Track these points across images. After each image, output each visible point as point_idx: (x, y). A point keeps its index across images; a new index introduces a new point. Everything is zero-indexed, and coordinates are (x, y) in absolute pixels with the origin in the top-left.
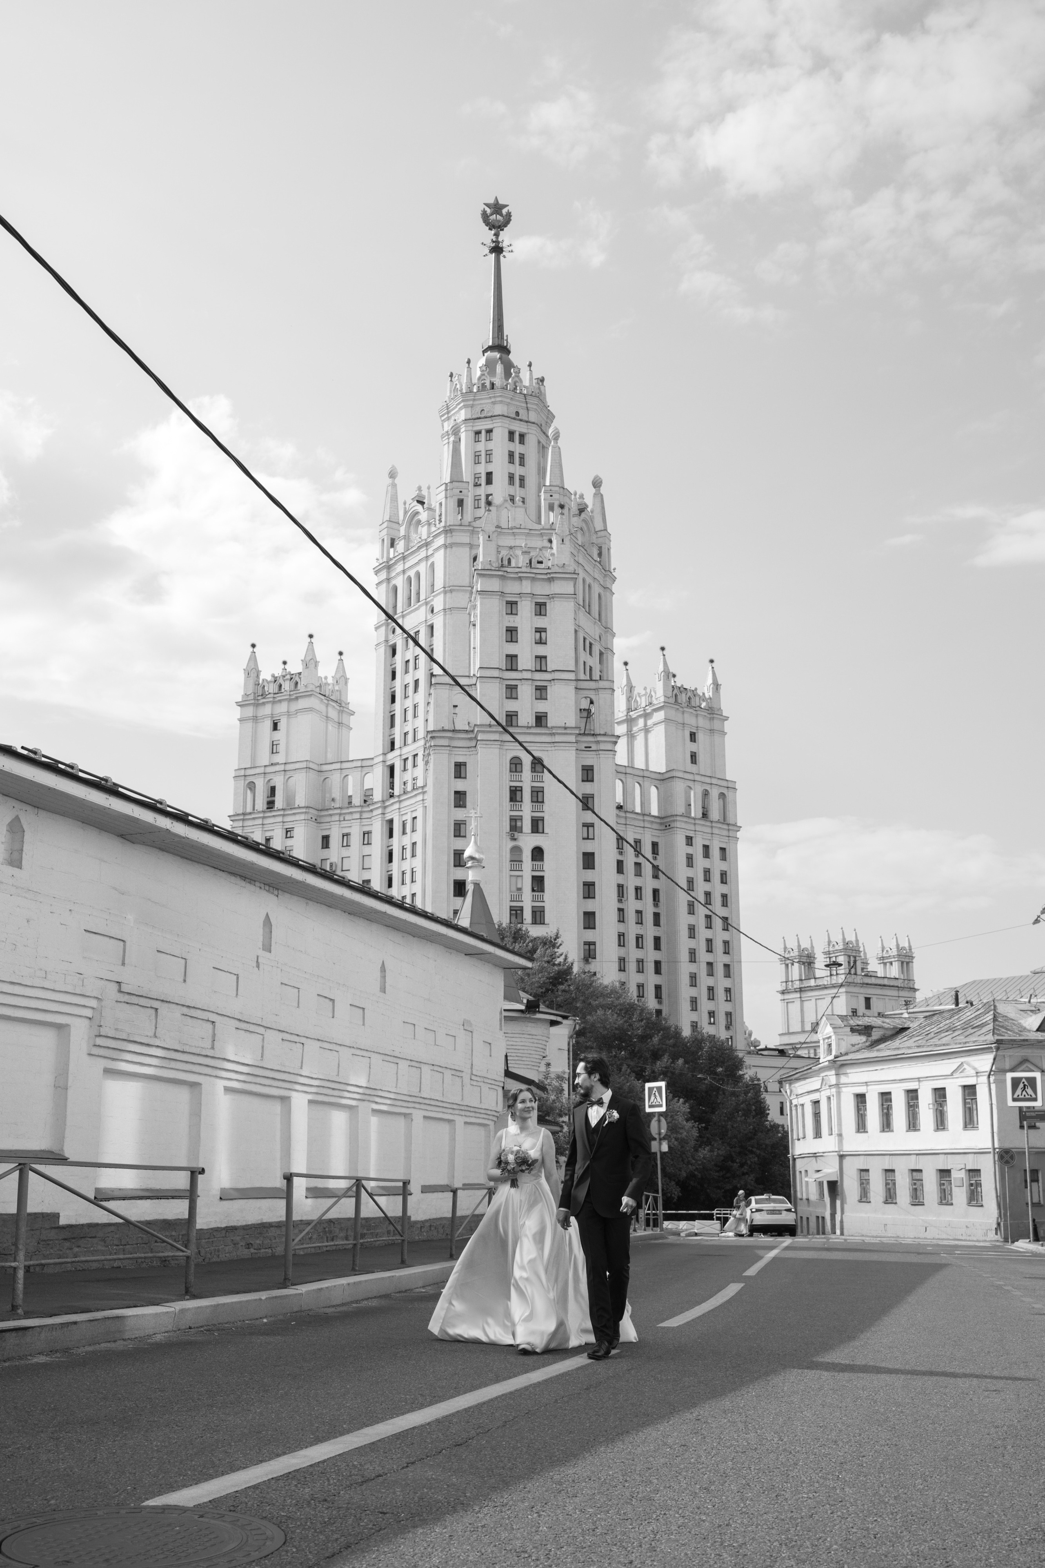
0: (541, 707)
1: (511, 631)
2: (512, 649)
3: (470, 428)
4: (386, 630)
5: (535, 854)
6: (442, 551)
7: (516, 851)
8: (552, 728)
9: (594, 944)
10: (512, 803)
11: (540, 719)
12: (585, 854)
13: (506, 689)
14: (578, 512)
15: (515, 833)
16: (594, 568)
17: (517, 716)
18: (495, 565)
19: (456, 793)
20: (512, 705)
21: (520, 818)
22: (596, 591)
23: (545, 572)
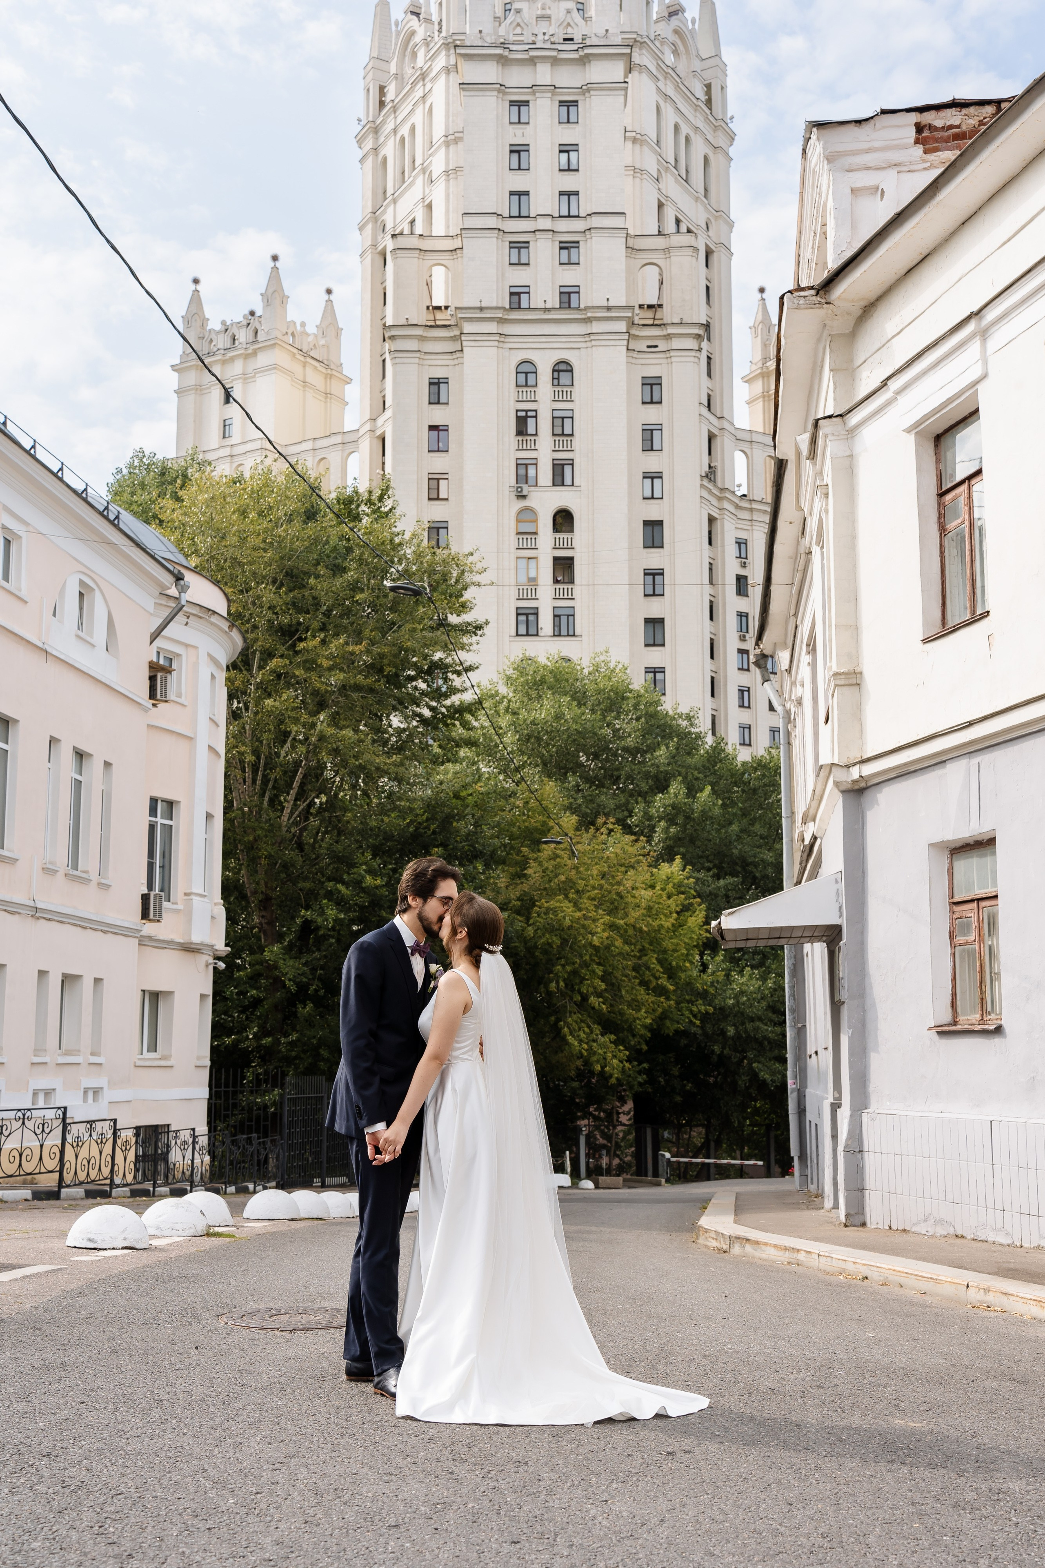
0: (569, 277)
1: (518, 152)
2: (519, 182)
4: (374, 230)
5: (559, 520)
6: (442, 78)
7: (527, 515)
8: (586, 308)
9: (662, 670)
10: (520, 438)
11: (567, 296)
12: (646, 523)
13: (510, 248)
14: (667, 15)
15: (525, 487)
16: (696, 110)
17: (529, 293)
18: (489, 40)
19: (432, 428)
20: (519, 277)
21: (534, 462)
22: (699, 149)
23: (575, 47)
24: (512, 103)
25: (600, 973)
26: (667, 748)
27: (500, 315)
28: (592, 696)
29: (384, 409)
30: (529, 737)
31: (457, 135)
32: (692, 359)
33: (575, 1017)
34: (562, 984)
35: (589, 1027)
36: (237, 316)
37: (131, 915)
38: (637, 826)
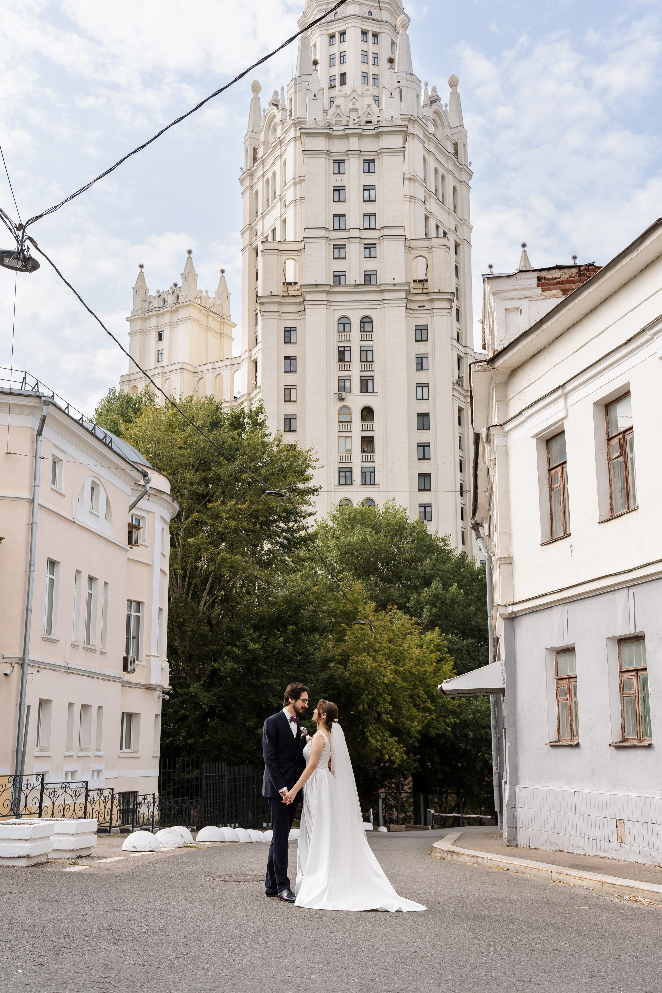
0: (370, 265)
1: (339, 190)
2: (339, 208)
3: (325, 32)
4: (250, 235)
5: (365, 413)
6: (292, 144)
7: (345, 411)
8: (381, 284)
9: (430, 506)
10: (341, 364)
11: (369, 277)
12: (419, 415)
13: (334, 248)
14: (429, 102)
15: (344, 393)
16: (448, 159)
17: (345, 275)
18: (321, 124)
19: (286, 358)
20: (339, 266)
21: (349, 378)
22: (450, 182)
23: (373, 127)
24: (335, 161)
25: (389, 700)
26: (431, 559)
27: (328, 289)
28: (385, 527)
29: (257, 344)
30: (346, 553)
31: (301, 178)
32: (446, 314)
33: (374, 726)
34: (366, 706)
35: (382, 732)
36: (167, 287)
37: (117, 669)
38: (412, 608)
